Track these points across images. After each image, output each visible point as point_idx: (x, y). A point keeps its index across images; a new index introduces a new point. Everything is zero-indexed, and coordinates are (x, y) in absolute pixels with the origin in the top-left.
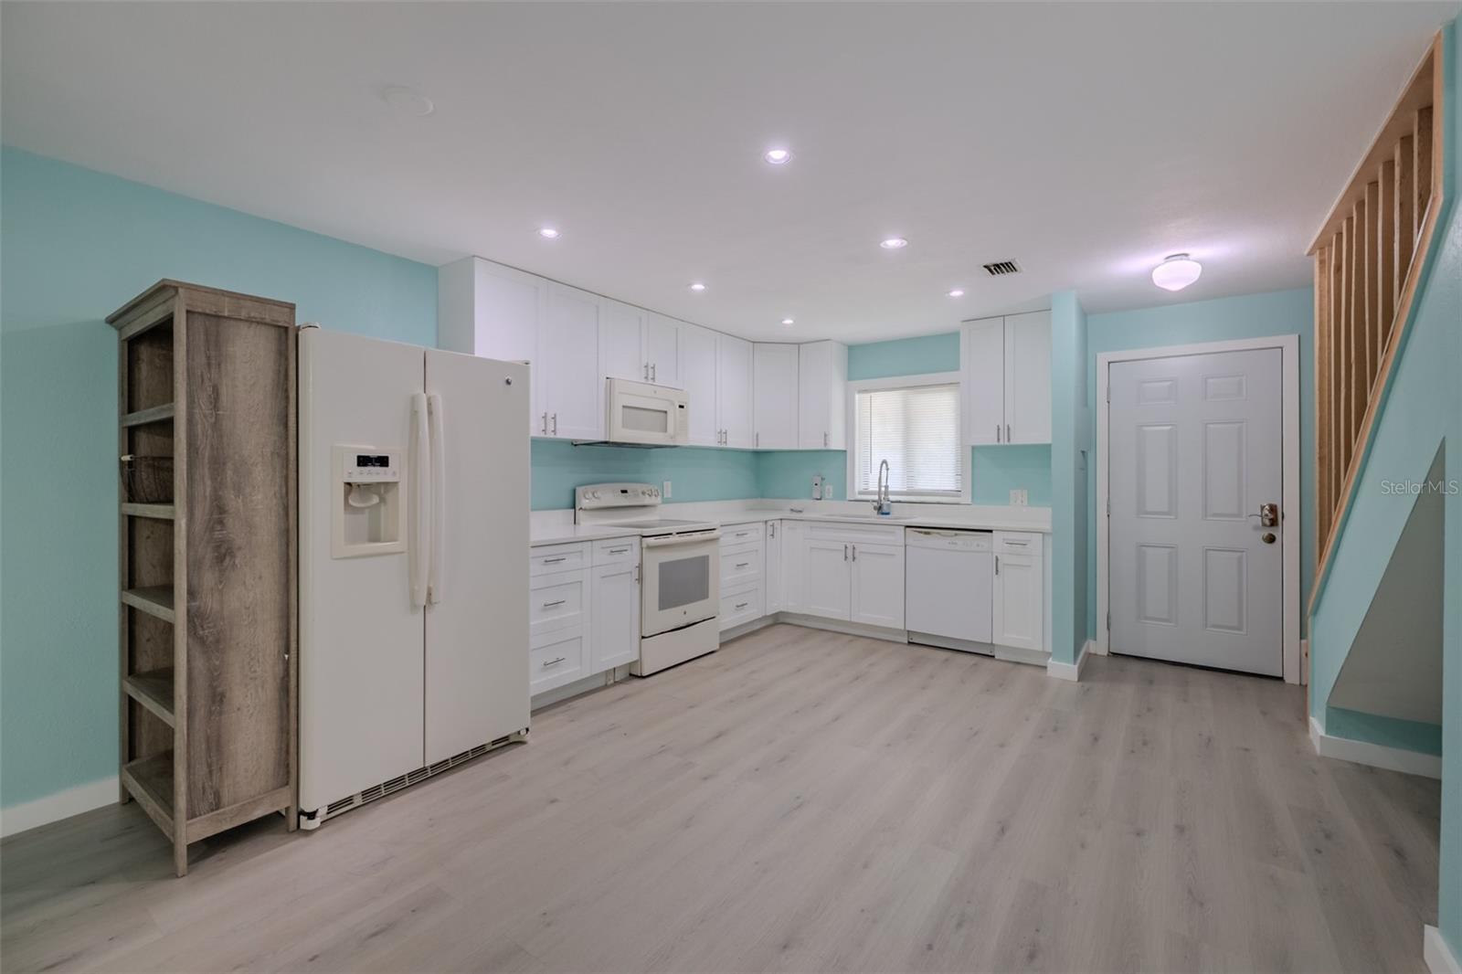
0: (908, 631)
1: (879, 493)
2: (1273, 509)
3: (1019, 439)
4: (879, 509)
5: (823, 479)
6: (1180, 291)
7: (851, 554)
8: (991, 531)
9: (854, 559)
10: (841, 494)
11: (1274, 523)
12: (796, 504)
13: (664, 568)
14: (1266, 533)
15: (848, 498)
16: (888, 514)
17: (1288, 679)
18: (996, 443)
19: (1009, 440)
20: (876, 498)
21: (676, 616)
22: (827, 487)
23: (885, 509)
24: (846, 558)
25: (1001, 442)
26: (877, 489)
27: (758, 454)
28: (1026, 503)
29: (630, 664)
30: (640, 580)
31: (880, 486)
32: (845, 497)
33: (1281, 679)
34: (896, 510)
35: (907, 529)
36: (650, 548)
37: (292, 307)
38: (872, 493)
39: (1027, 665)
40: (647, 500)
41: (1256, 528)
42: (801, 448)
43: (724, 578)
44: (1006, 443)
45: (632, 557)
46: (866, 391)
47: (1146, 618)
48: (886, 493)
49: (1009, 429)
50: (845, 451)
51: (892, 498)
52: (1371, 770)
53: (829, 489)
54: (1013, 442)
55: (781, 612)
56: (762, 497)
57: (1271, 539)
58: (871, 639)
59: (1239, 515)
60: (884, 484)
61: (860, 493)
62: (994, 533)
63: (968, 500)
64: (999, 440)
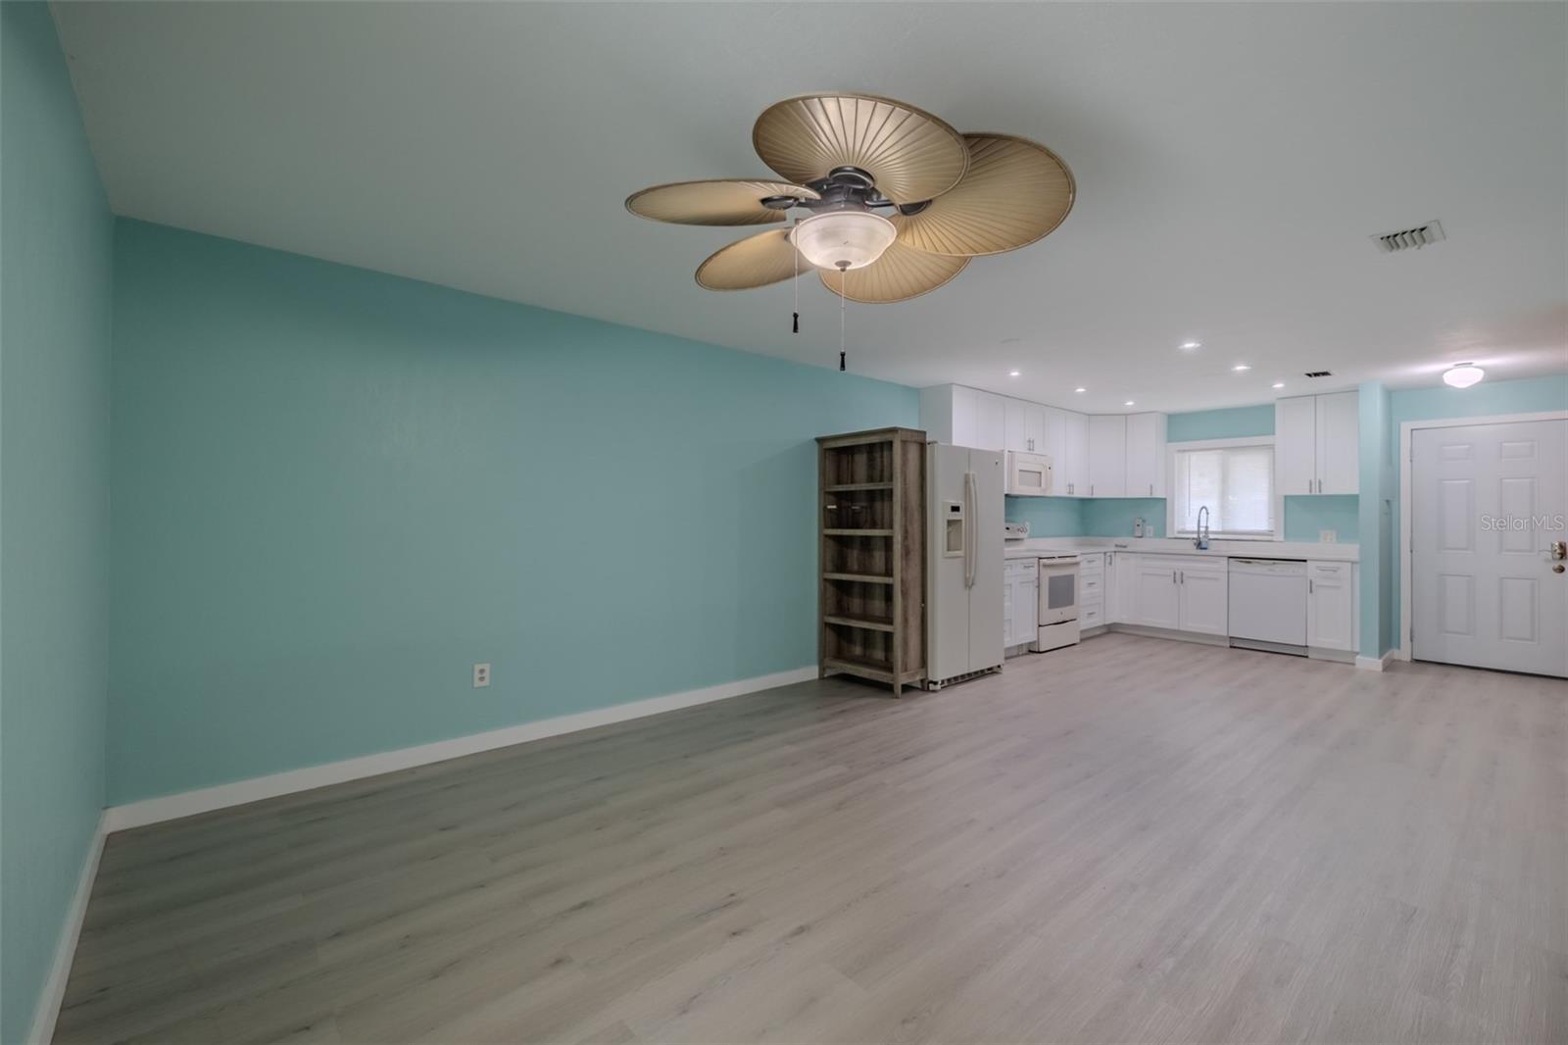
0: (1231, 638)
1: (1199, 532)
2: (1562, 546)
3: (1331, 489)
4: (1199, 545)
5: (1144, 521)
6: (1465, 389)
7: (1179, 579)
8: (1305, 561)
9: (1182, 582)
10: (1161, 533)
11: (1562, 556)
12: (1120, 540)
13: (1052, 580)
14: (1556, 565)
15: (1168, 536)
16: (1205, 549)
18: (1307, 493)
19: (1320, 491)
20: (1195, 536)
21: (1057, 614)
22: (1147, 527)
23: (1204, 545)
24: (1175, 581)
25: (1313, 493)
26: (1197, 529)
27: (1083, 501)
28: (1334, 540)
29: (1030, 643)
30: (1039, 587)
31: (1199, 526)
32: (1165, 534)
34: (1214, 548)
35: (1231, 560)
36: (1045, 566)
37: (925, 433)
38: (1193, 532)
39: (1336, 662)
40: (1021, 535)
41: (1547, 561)
42: (1128, 496)
43: (1082, 592)
44: (1318, 493)
45: (1034, 571)
46: (1184, 451)
47: (1446, 632)
48: (1207, 532)
49: (1320, 482)
50: (1165, 499)
51: (1211, 536)
53: (1150, 528)
54: (1324, 493)
55: (1114, 624)
56: (1086, 535)
57: (1561, 570)
58: (1197, 643)
59: (1531, 551)
60: (1203, 524)
61: (1179, 532)
62: (1308, 562)
63: (1281, 538)
64: (1311, 491)
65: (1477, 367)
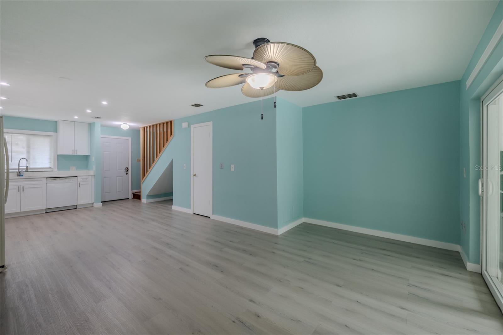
0: (47, 209)
2: (127, 168)
3: (80, 153)
4: (18, 174)
7: (21, 189)
8: (77, 177)
9: (23, 190)
11: (127, 171)
14: (126, 173)
16: (22, 176)
17: (130, 198)
18: (72, 154)
19: (76, 154)
20: (17, 171)
23: (21, 174)
24: (19, 191)
25: (74, 154)
26: (18, 168)
28: (75, 170)
31: (19, 166)
33: (128, 199)
34: (26, 175)
35: (47, 179)
39: (88, 208)
41: (125, 172)
44: (75, 154)
46: (9, 133)
47: (105, 193)
48: (25, 169)
49: (76, 151)
51: (29, 170)
52: (152, 202)
57: (127, 174)
59: (122, 170)
60: (23, 165)
62: (78, 177)
63: (56, 170)
64: (73, 153)
65: (128, 125)
